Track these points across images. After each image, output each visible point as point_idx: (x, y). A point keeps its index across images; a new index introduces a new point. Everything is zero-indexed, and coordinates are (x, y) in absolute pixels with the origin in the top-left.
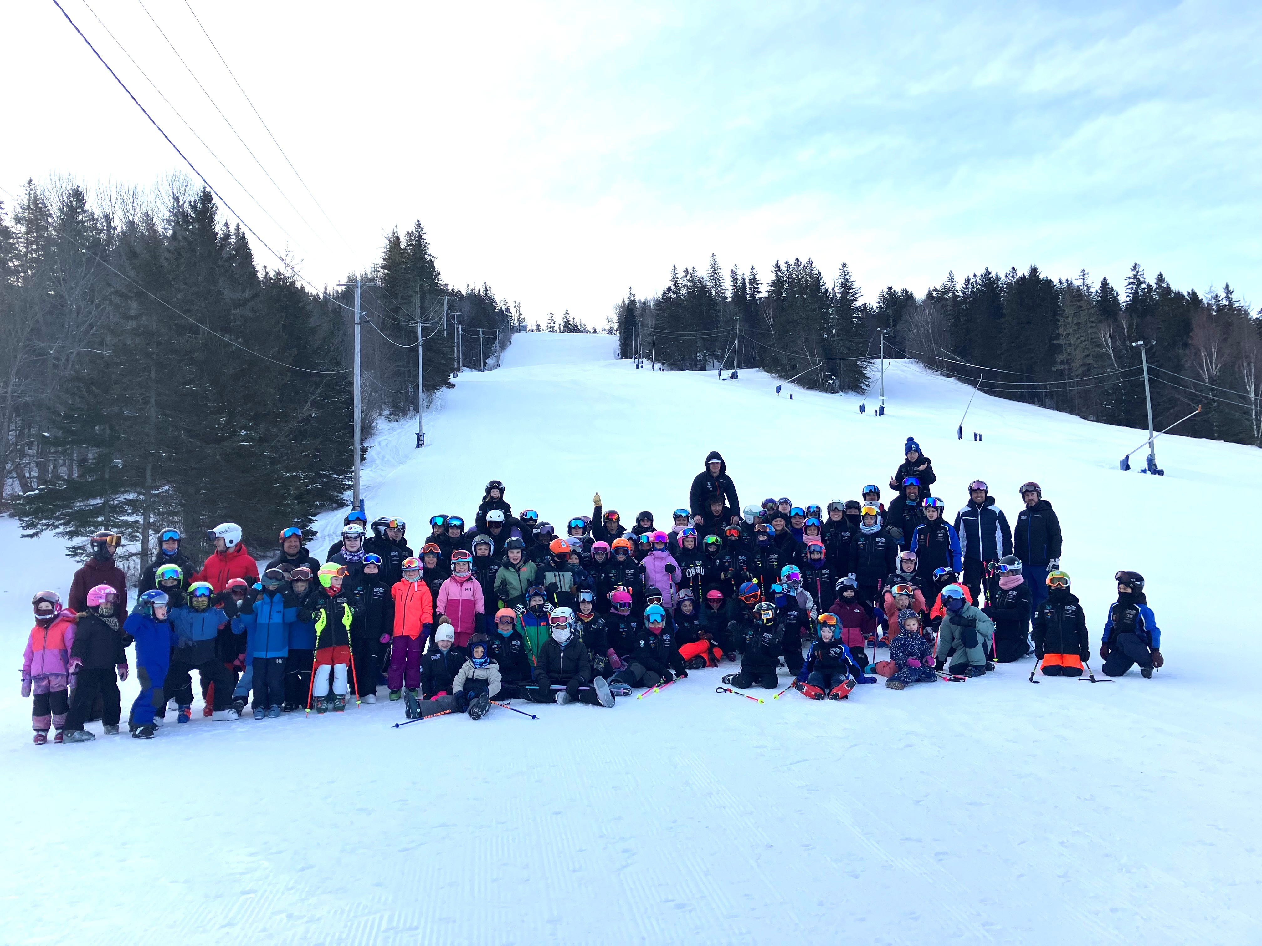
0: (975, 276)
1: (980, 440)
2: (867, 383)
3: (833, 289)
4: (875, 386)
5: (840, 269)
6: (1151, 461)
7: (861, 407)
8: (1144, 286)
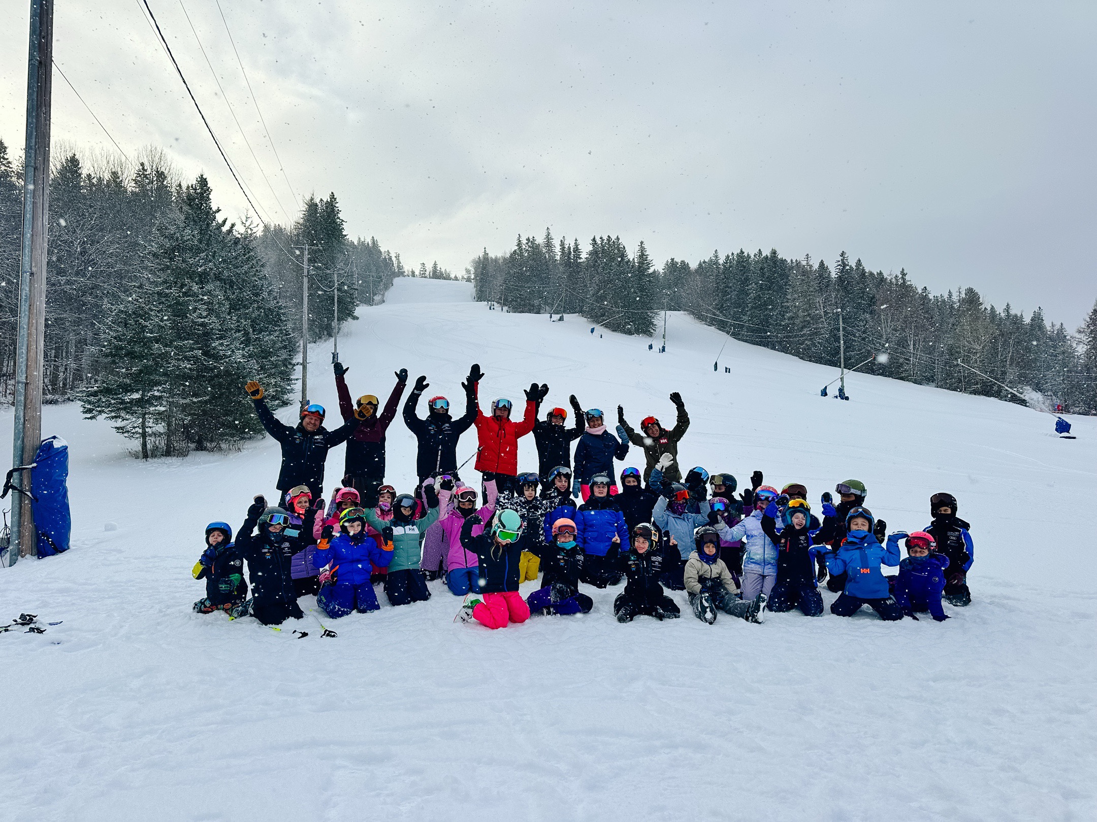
0: (733, 254)
1: (729, 372)
2: (654, 328)
3: (633, 259)
4: (659, 331)
5: (639, 246)
6: (841, 390)
7: (649, 346)
8: (848, 268)
